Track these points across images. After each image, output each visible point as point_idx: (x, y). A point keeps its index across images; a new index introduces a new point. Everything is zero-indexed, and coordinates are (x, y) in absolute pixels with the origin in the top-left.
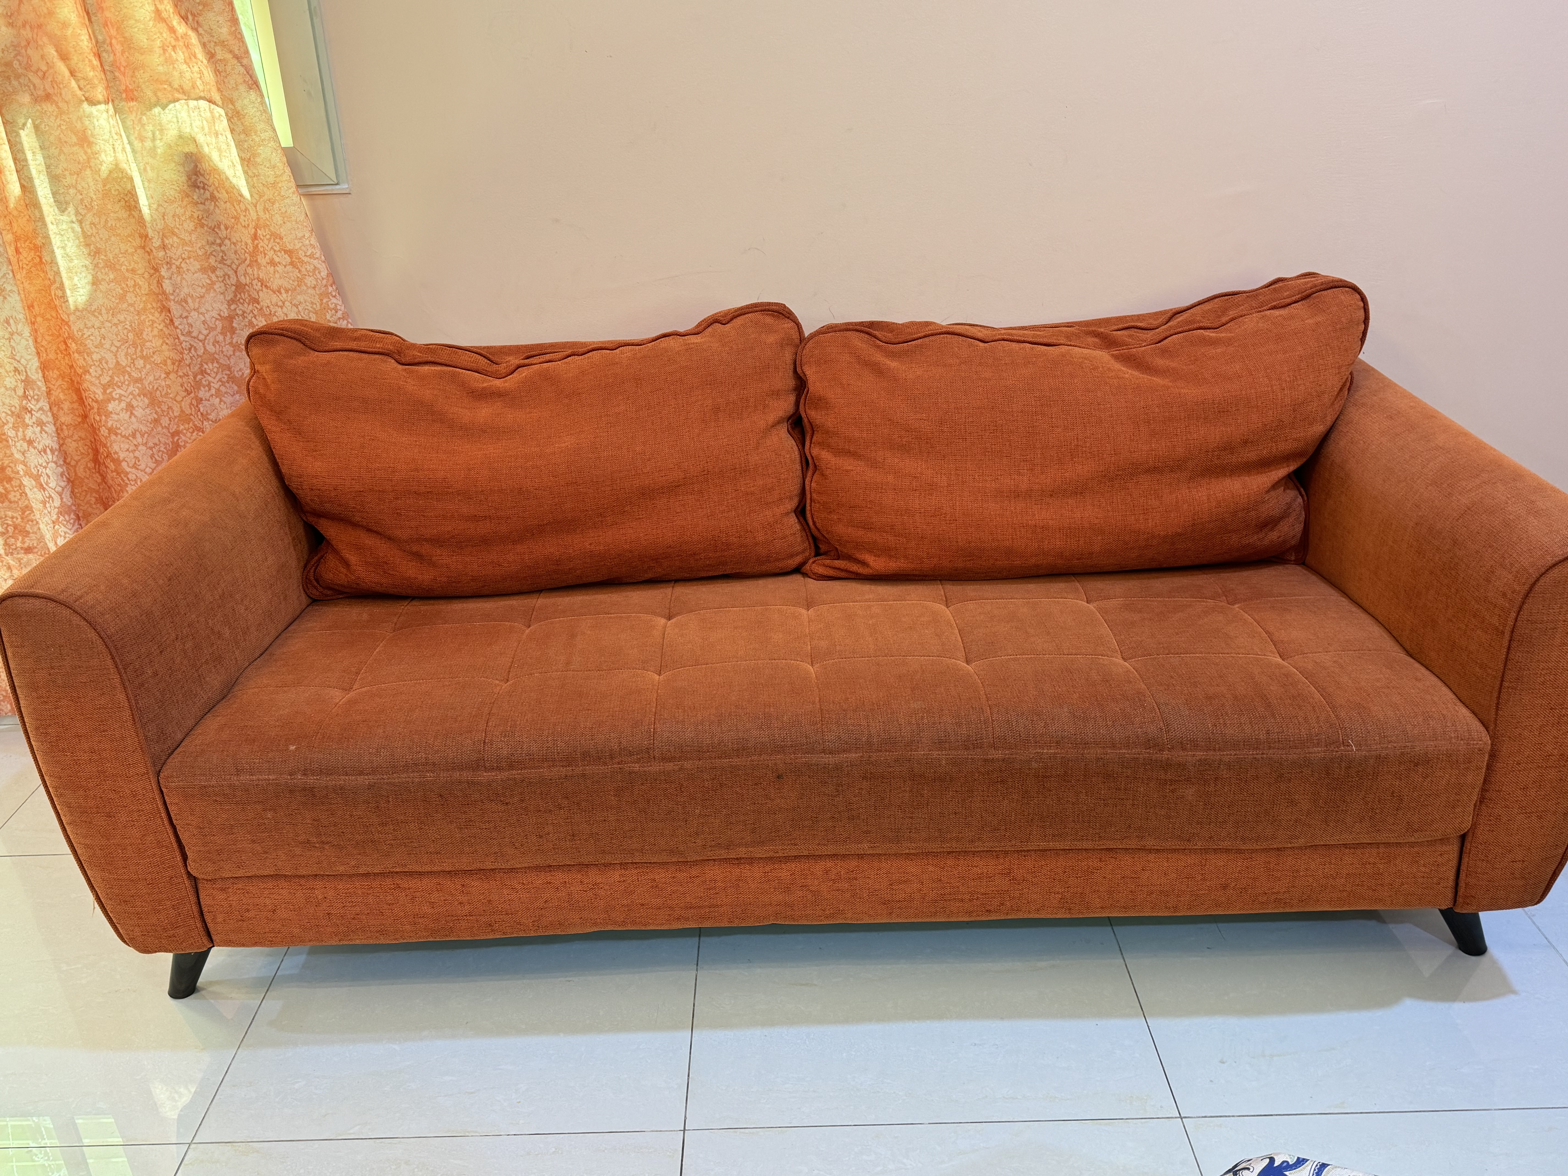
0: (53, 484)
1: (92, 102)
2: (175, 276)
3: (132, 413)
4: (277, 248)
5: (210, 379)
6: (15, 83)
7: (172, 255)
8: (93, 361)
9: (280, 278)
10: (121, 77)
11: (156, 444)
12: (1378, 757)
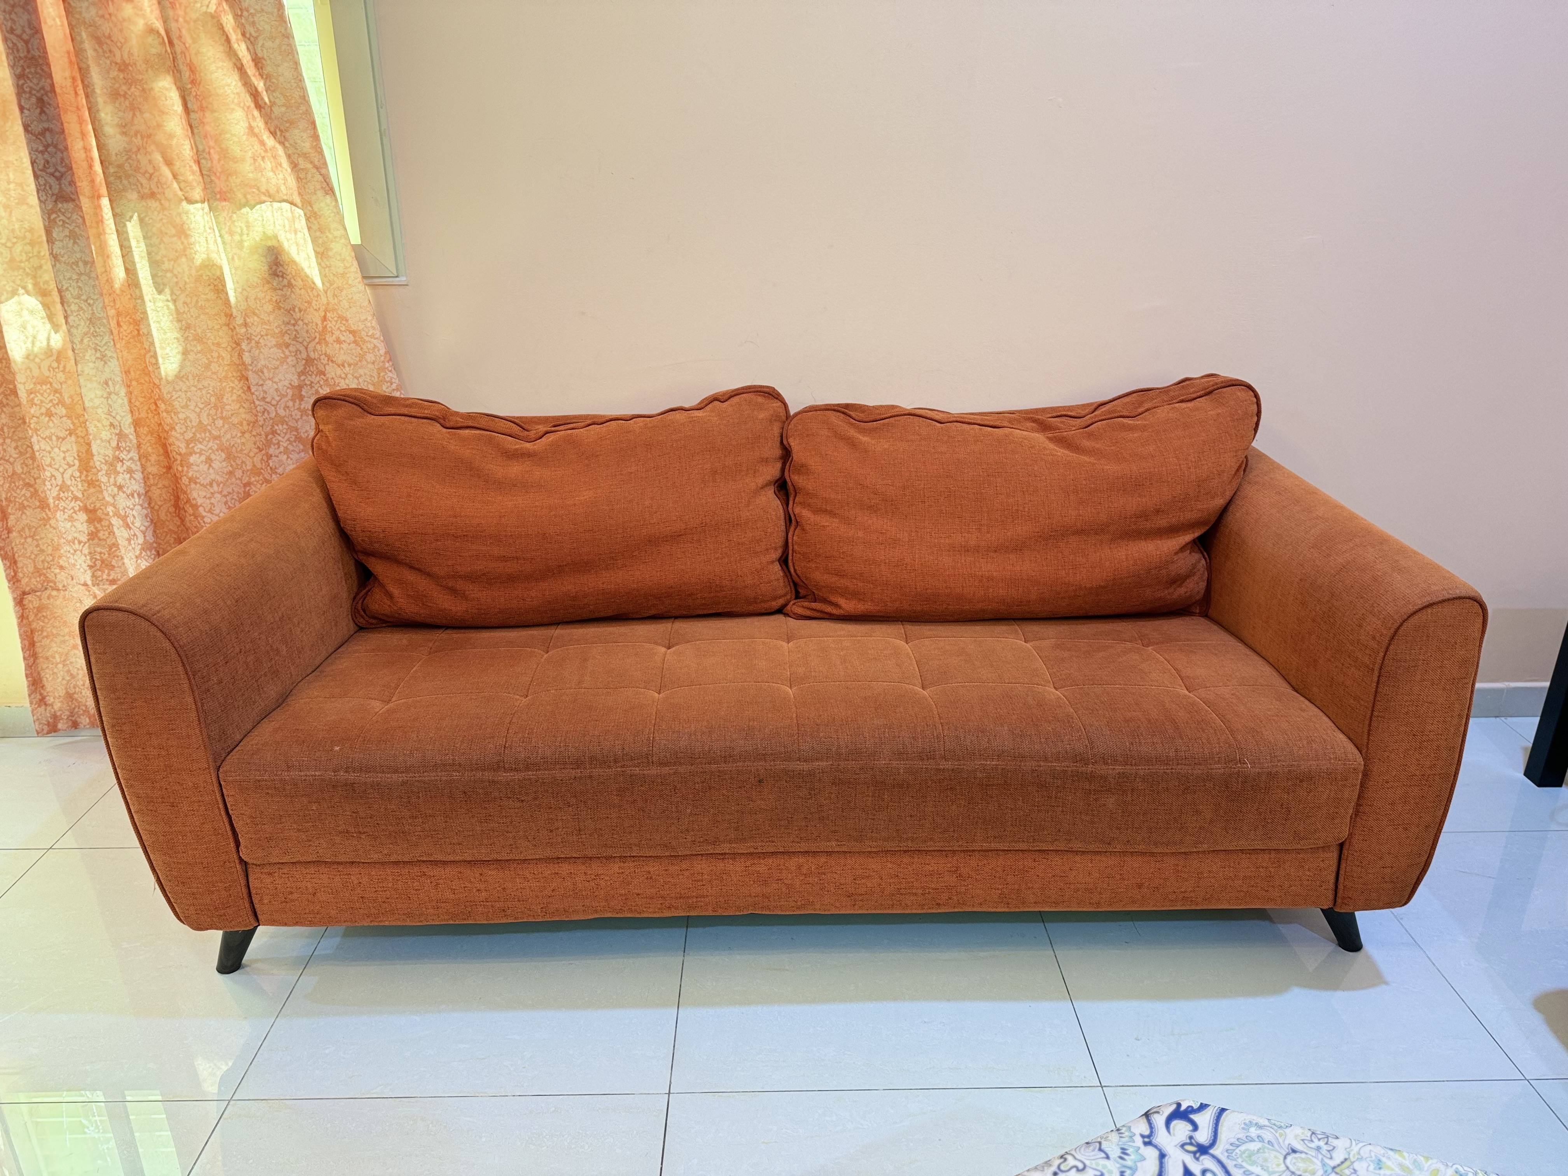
0: (138, 524)
1: (190, 201)
2: (254, 349)
3: (210, 466)
4: (343, 329)
5: (280, 438)
6: (125, 182)
7: (252, 332)
8: (179, 419)
9: (345, 353)
10: (217, 181)
11: (229, 493)
12: (1270, 774)
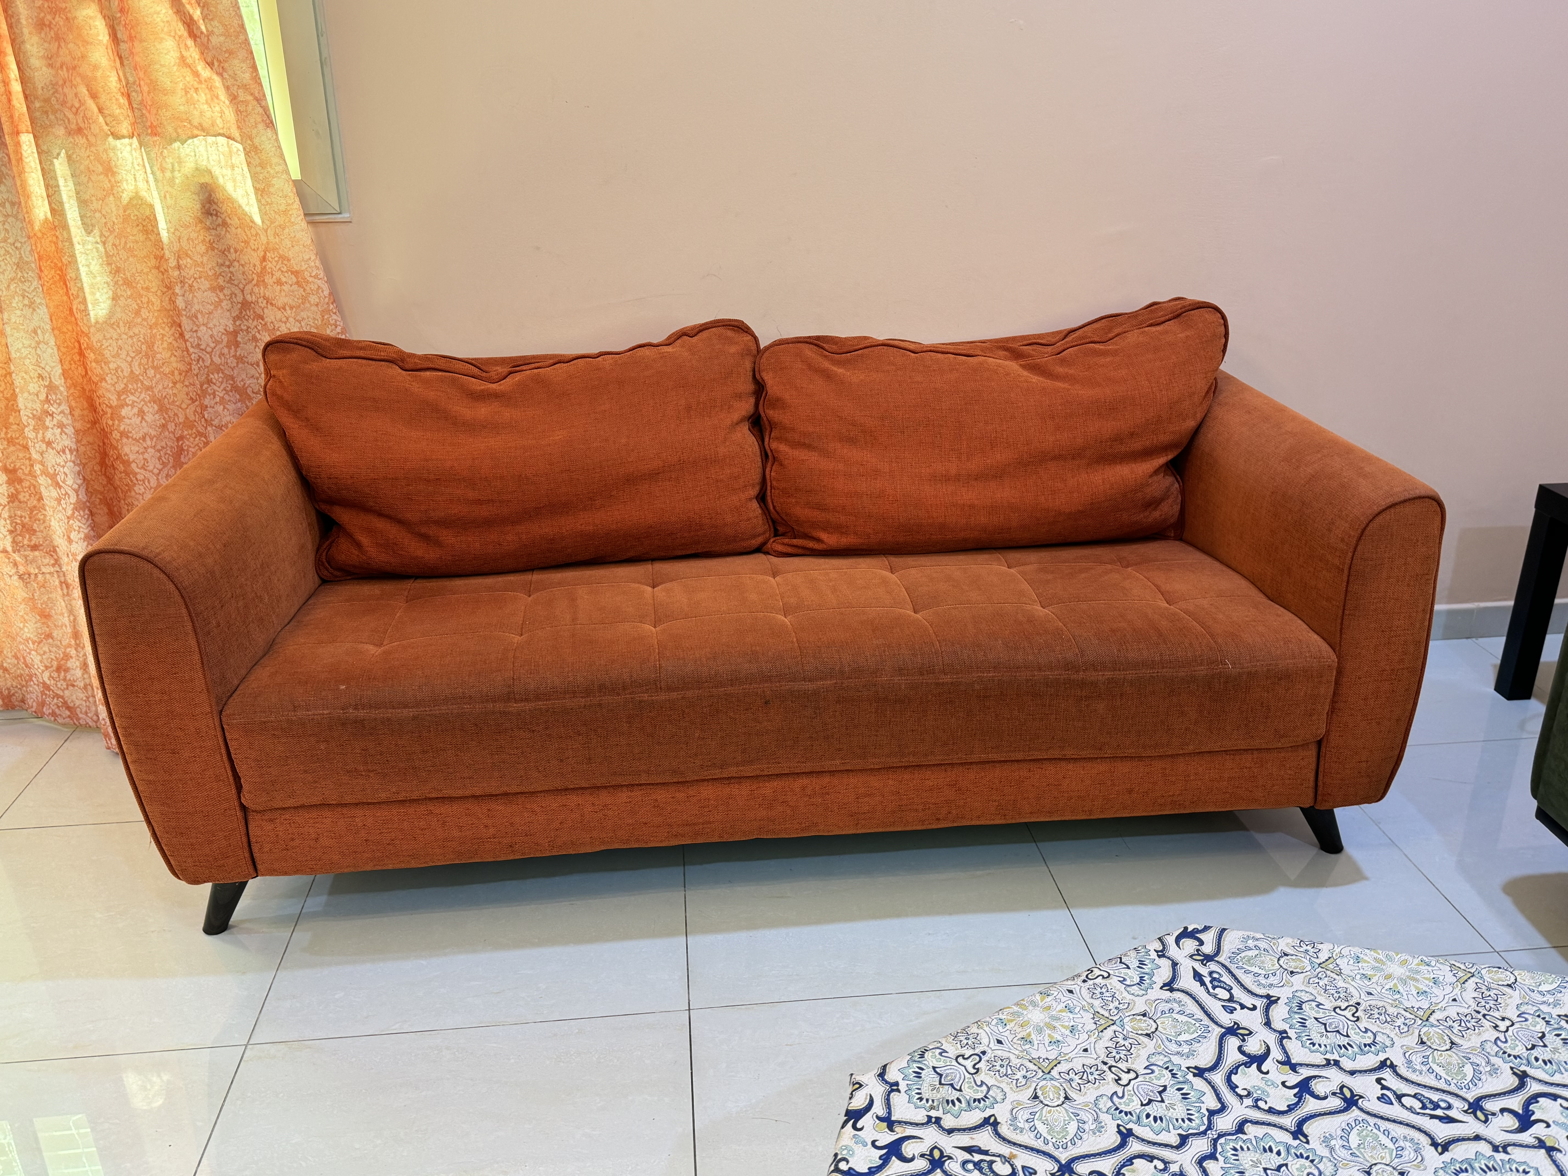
0: (70, 482)
1: (117, 137)
2: (188, 293)
3: (143, 418)
4: (285, 269)
5: (215, 388)
6: (52, 117)
7: (185, 274)
8: (110, 369)
9: (286, 296)
10: (147, 114)
11: (163, 447)
12: (1249, 673)
